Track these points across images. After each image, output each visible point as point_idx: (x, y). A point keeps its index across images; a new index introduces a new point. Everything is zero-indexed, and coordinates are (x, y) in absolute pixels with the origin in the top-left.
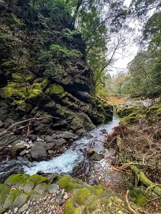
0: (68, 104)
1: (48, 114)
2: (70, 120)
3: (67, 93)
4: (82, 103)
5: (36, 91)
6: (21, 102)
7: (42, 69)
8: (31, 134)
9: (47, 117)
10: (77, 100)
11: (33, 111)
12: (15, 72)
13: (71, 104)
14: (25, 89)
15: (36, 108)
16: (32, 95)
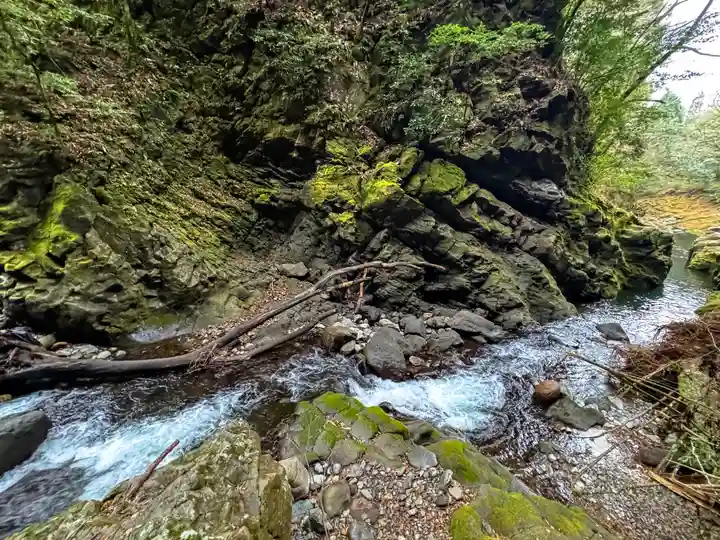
0: (477, 225)
1: (415, 253)
2: (480, 276)
3: (474, 187)
4: (528, 223)
5: (384, 187)
6: (345, 217)
7: (401, 116)
8: (366, 303)
9: (411, 261)
10: (510, 211)
11: (374, 244)
12: (332, 135)
13: (486, 224)
14: (354, 180)
15: (382, 234)
16: (372, 198)
